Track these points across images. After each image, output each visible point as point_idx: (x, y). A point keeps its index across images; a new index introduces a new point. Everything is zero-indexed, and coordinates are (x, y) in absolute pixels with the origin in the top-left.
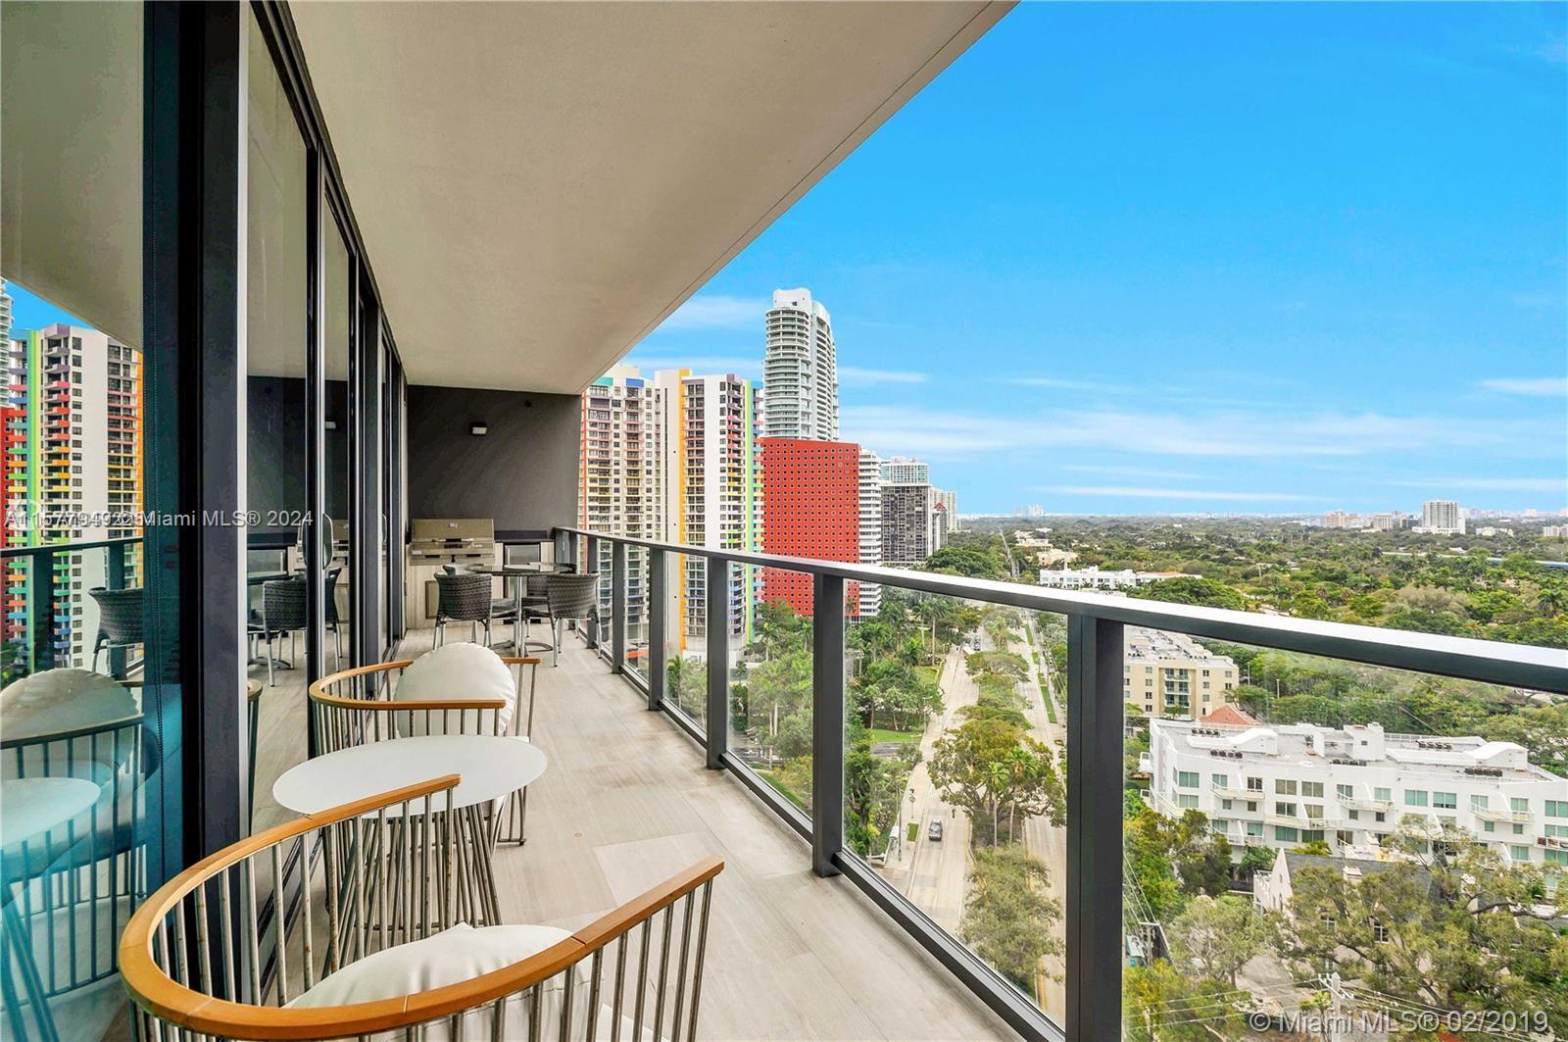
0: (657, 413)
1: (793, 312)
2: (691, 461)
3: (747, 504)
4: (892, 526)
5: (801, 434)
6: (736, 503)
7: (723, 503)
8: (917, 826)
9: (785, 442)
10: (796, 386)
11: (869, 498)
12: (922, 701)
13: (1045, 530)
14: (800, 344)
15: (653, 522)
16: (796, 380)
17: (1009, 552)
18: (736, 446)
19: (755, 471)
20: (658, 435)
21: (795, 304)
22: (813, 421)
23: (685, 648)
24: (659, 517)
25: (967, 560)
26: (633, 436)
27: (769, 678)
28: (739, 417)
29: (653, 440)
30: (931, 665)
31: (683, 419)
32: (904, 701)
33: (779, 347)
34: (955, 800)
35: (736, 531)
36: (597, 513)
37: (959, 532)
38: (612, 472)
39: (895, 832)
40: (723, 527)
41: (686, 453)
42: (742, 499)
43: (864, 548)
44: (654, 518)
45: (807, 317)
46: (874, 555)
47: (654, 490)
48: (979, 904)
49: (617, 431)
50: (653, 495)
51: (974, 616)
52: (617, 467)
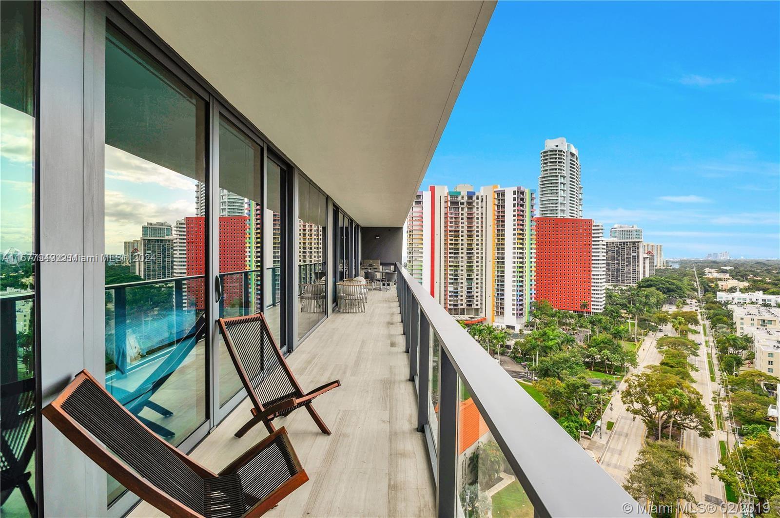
0: (482, 207)
1: (556, 151)
2: (498, 230)
3: (527, 251)
4: (617, 264)
5: (560, 215)
6: (521, 251)
7: (514, 251)
8: (614, 423)
9: (550, 219)
10: (557, 190)
11: (599, 248)
12: (623, 359)
13: (728, 268)
14: (560, 167)
15: (479, 260)
16: (557, 186)
17: (697, 281)
18: (521, 222)
19: (532, 235)
20: (482, 218)
21: (557, 146)
22: (567, 208)
23: (494, 321)
24: (482, 258)
25: (664, 285)
26: (470, 219)
27: (534, 338)
28: (523, 207)
29: (480, 221)
30: (634, 341)
31: (494, 210)
32: (612, 358)
33: (548, 170)
34: (636, 412)
35: (521, 265)
36: (453, 255)
37: (663, 268)
38: (460, 236)
39: (598, 423)
40: (514, 263)
41: (496, 226)
42: (524, 249)
43: (595, 275)
44: (480, 258)
45: (564, 152)
46: (601, 279)
47: (480, 245)
48: (643, 466)
49: (462, 217)
50: (479, 247)
51: (665, 316)
52: (462, 234)
